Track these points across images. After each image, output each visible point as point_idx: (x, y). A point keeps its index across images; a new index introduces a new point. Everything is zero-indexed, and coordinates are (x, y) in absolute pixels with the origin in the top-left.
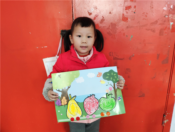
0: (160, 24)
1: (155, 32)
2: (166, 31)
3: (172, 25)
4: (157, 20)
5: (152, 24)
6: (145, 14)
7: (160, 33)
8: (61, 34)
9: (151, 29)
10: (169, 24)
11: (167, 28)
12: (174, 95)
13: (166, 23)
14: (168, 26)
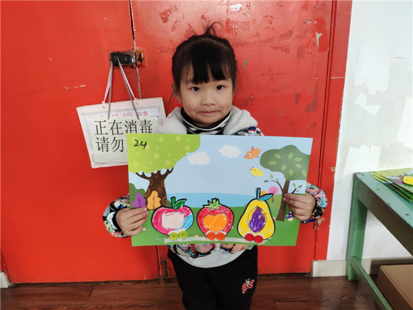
0: (298, 37)
1: (289, 52)
2: (309, 50)
3: (320, 39)
4: (291, 30)
5: (283, 36)
6: (270, 18)
7: (298, 53)
8: (110, 60)
9: (282, 47)
10: (314, 36)
11: (311, 44)
12: (333, 170)
13: (309, 35)
14: (313, 40)
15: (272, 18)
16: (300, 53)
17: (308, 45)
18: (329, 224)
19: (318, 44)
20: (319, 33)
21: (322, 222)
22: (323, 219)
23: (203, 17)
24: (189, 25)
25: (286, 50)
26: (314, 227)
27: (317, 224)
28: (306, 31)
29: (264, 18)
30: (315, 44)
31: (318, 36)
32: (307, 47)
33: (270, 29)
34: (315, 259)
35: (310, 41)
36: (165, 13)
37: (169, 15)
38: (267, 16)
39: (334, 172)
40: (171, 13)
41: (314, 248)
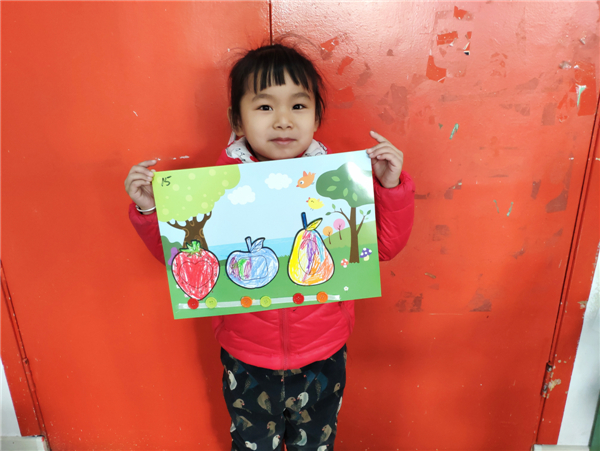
0: (547, 89)
1: (528, 114)
2: (562, 111)
3: (584, 94)
4: (535, 78)
5: (521, 88)
6: (501, 57)
7: (544, 116)
9: (516, 106)
10: (574, 90)
11: (566, 101)
12: (583, 306)
13: (565, 87)
14: (570, 96)
15: (506, 57)
16: (547, 117)
17: (561, 104)
18: (567, 389)
19: (578, 102)
20: (582, 84)
21: (556, 387)
22: (558, 382)
23: (390, 53)
24: (366, 65)
25: (524, 112)
26: (542, 393)
27: (548, 389)
28: (560, 81)
29: (493, 56)
30: (573, 103)
31: (581, 88)
32: (559, 107)
33: (500, 74)
34: (538, 442)
35: (566, 97)
36: (327, 44)
37: (333, 48)
38: (497, 54)
39: (584, 310)
40: (337, 43)
41: (537, 424)
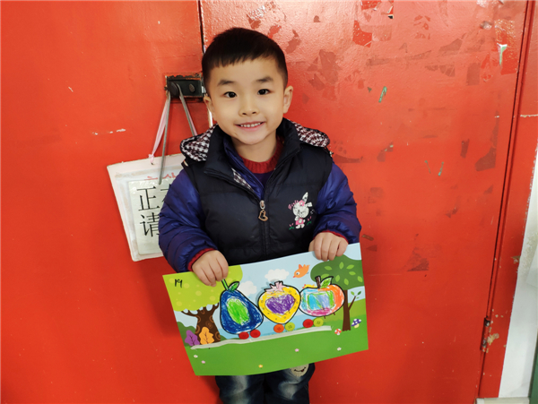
0: (470, 50)
1: (453, 75)
2: (486, 71)
3: (504, 53)
4: (458, 40)
5: (445, 49)
7: (468, 76)
8: (166, 89)
9: (442, 67)
10: (496, 49)
11: (490, 61)
12: (516, 261)
13: (487, 47)
14: (493, 54)
15: (429, 19)
16: (471, 76)
17: (485, 63)
18: (506, 343)
19: (501, 61)
20: (503, 44)
21: (495, 341)
22: (497, 336)
23: (316, 19)
24: (294, 32)
25: (450, 72)
26: (481, 348)
28: (482, 41)
29: (416, 19)
30: (496, 63)
32: (483, 67)
34: (480, 395)
35: (488, 57)
38: (420, 17)
39: (517, 264)
